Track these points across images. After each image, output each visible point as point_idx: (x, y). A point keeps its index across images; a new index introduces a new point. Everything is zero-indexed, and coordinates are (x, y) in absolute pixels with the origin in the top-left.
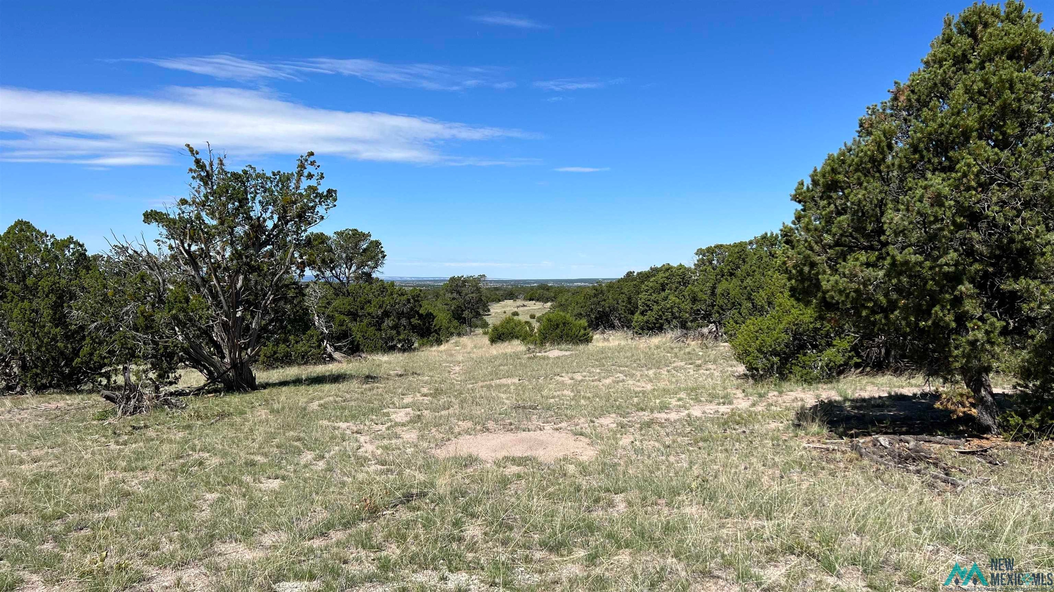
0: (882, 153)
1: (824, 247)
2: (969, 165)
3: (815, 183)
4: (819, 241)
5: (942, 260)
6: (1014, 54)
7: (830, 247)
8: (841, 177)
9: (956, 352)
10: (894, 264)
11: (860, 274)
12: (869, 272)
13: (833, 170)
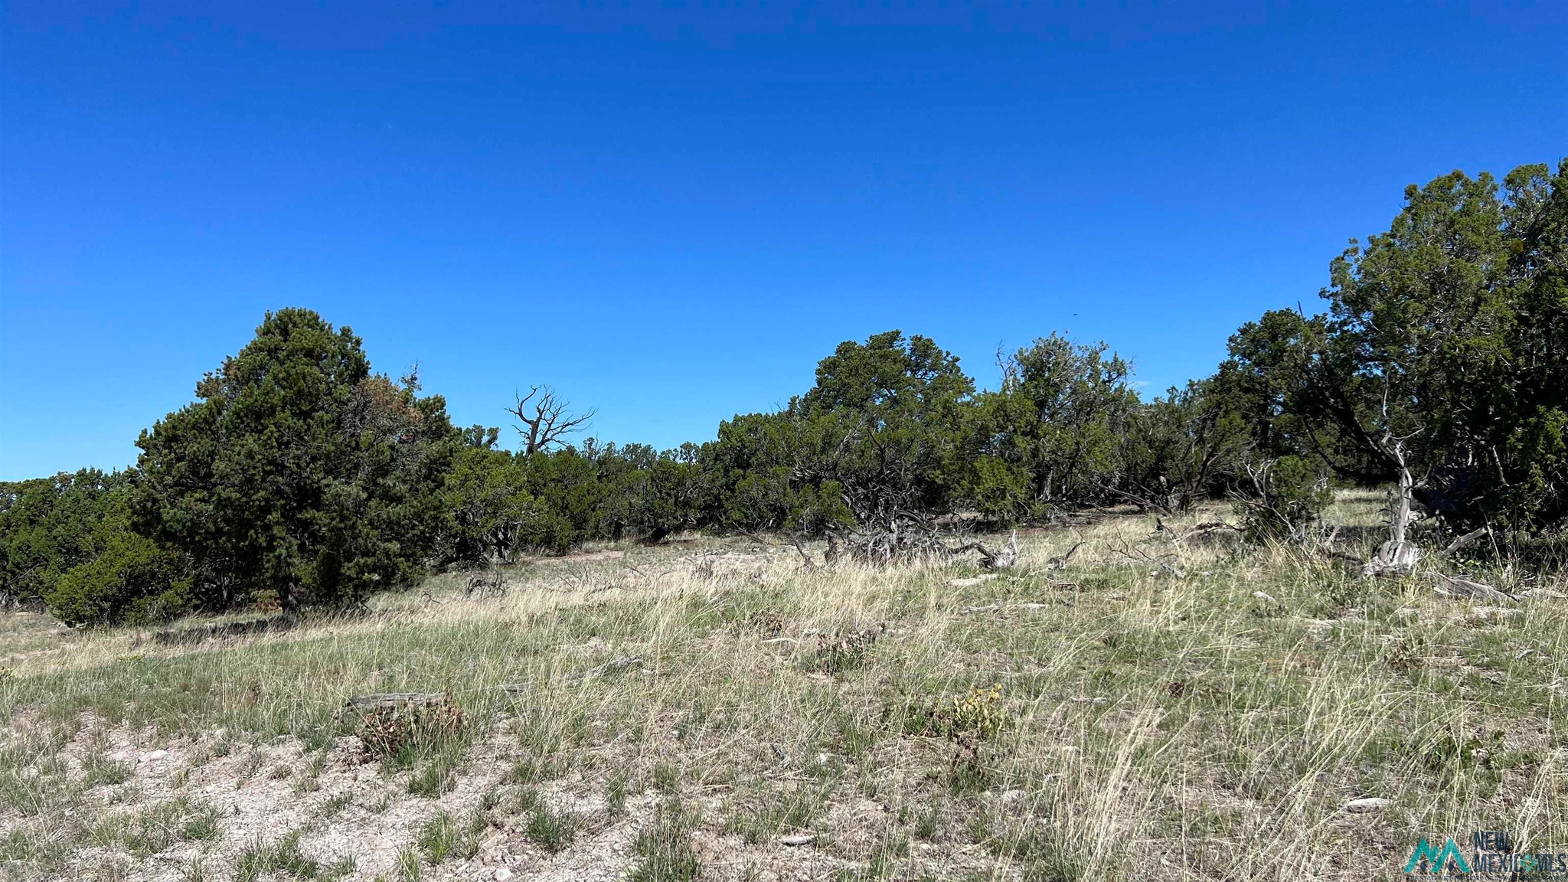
0: (213, 417)
1: (165, 486)
2: (272, 432)
3: (158, 433)
4: (161, 481)
5: (255, 497)
6: (309, 353)
7: (171, 487)
8: (179, 433)
9: (267, 566)
10: (219, 500)
11: (194, 507)
12: (201, 506)
13: (174, 427)
